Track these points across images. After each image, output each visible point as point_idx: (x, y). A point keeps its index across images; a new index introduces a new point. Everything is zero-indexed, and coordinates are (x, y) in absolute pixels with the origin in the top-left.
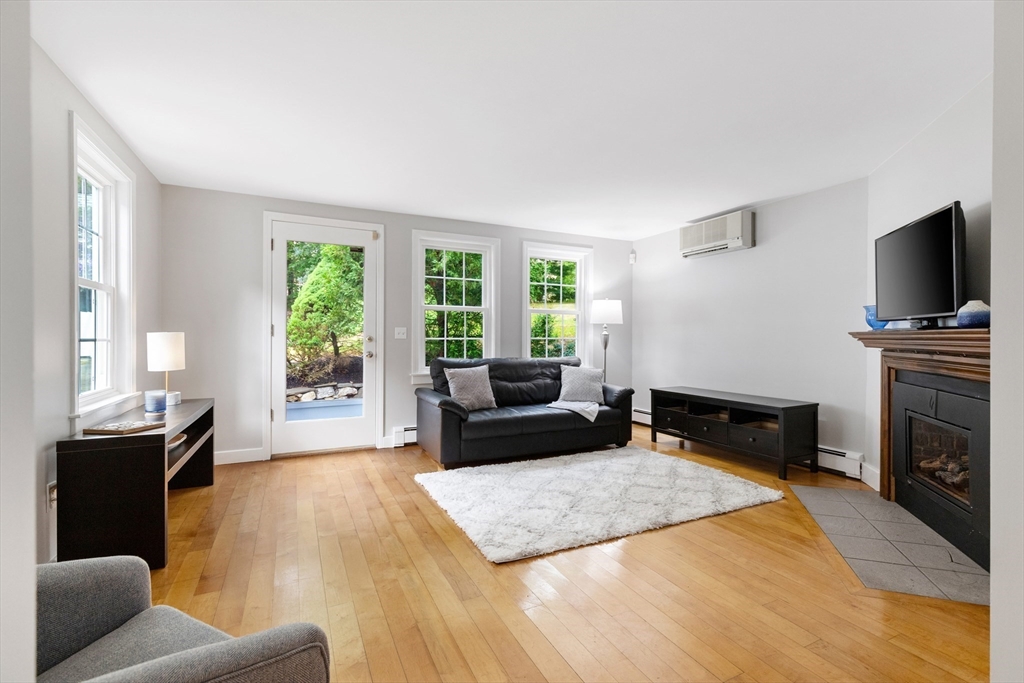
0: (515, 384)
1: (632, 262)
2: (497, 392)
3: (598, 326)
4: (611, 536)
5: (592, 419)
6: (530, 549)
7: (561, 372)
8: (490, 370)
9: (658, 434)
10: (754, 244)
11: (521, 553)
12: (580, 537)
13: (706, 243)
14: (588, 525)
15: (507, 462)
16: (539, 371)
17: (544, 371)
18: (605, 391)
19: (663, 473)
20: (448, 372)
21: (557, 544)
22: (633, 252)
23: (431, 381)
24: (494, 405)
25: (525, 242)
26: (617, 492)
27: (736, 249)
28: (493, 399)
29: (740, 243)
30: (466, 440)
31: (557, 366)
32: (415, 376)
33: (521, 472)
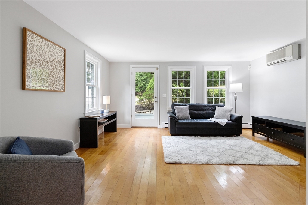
0: (198, 112)
1: (249, 69)
2: (191, 114)
3: (233, 93)
4: (208, 163)
5: (223, 125)
6: (178, 161)
7: (215, 109)
8: (189, 107)
9: (255, 134)
10: (300, 57)
11: (174, 162)
12: (196, 161)
13: (277, 59)
14: (202, 158)
15: (191, 136)
16: (207, 108)
17: (209, 108)
18: (231, 116)
19: (246, 147)
20: (175, 107)
21: (187, 161)
22: (250, 65)
23: (172, 110)
24: (190, 118)
25: (204, 66)
26: (221, 150)
27: (291, 61)
28: (189, 116)
29: (292, 58)
30: (178, 128)
31: (215, 106)
32: (168, 108)
33: (193, 140)
